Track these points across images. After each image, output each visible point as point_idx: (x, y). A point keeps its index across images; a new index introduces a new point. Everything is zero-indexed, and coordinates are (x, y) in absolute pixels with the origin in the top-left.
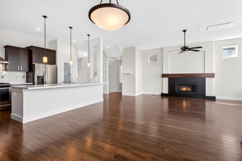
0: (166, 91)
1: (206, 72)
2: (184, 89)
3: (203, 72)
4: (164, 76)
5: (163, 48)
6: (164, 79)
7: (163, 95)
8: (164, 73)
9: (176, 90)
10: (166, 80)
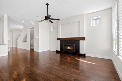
1: (80, 37)
3: (79, 37)
4: (58, 39)
7: (57, 52)
9: (64, 49)
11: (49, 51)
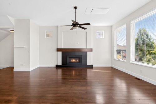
0: (60, 63)
1: (87, 48)
2: (74, 61)
4: (58, 50)
5: (57, 26)
6: (59, 52)
7: (58, 67)
8: (58, 48)
9: (68, 62)
10: (60, 53)
11: (40, 67)
